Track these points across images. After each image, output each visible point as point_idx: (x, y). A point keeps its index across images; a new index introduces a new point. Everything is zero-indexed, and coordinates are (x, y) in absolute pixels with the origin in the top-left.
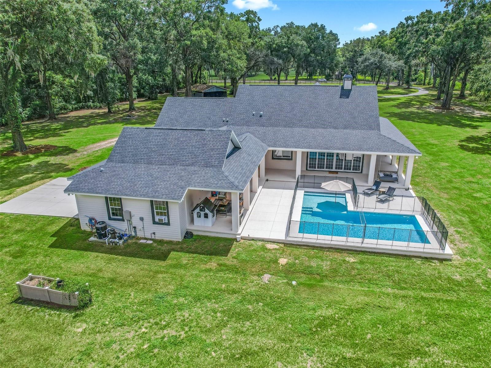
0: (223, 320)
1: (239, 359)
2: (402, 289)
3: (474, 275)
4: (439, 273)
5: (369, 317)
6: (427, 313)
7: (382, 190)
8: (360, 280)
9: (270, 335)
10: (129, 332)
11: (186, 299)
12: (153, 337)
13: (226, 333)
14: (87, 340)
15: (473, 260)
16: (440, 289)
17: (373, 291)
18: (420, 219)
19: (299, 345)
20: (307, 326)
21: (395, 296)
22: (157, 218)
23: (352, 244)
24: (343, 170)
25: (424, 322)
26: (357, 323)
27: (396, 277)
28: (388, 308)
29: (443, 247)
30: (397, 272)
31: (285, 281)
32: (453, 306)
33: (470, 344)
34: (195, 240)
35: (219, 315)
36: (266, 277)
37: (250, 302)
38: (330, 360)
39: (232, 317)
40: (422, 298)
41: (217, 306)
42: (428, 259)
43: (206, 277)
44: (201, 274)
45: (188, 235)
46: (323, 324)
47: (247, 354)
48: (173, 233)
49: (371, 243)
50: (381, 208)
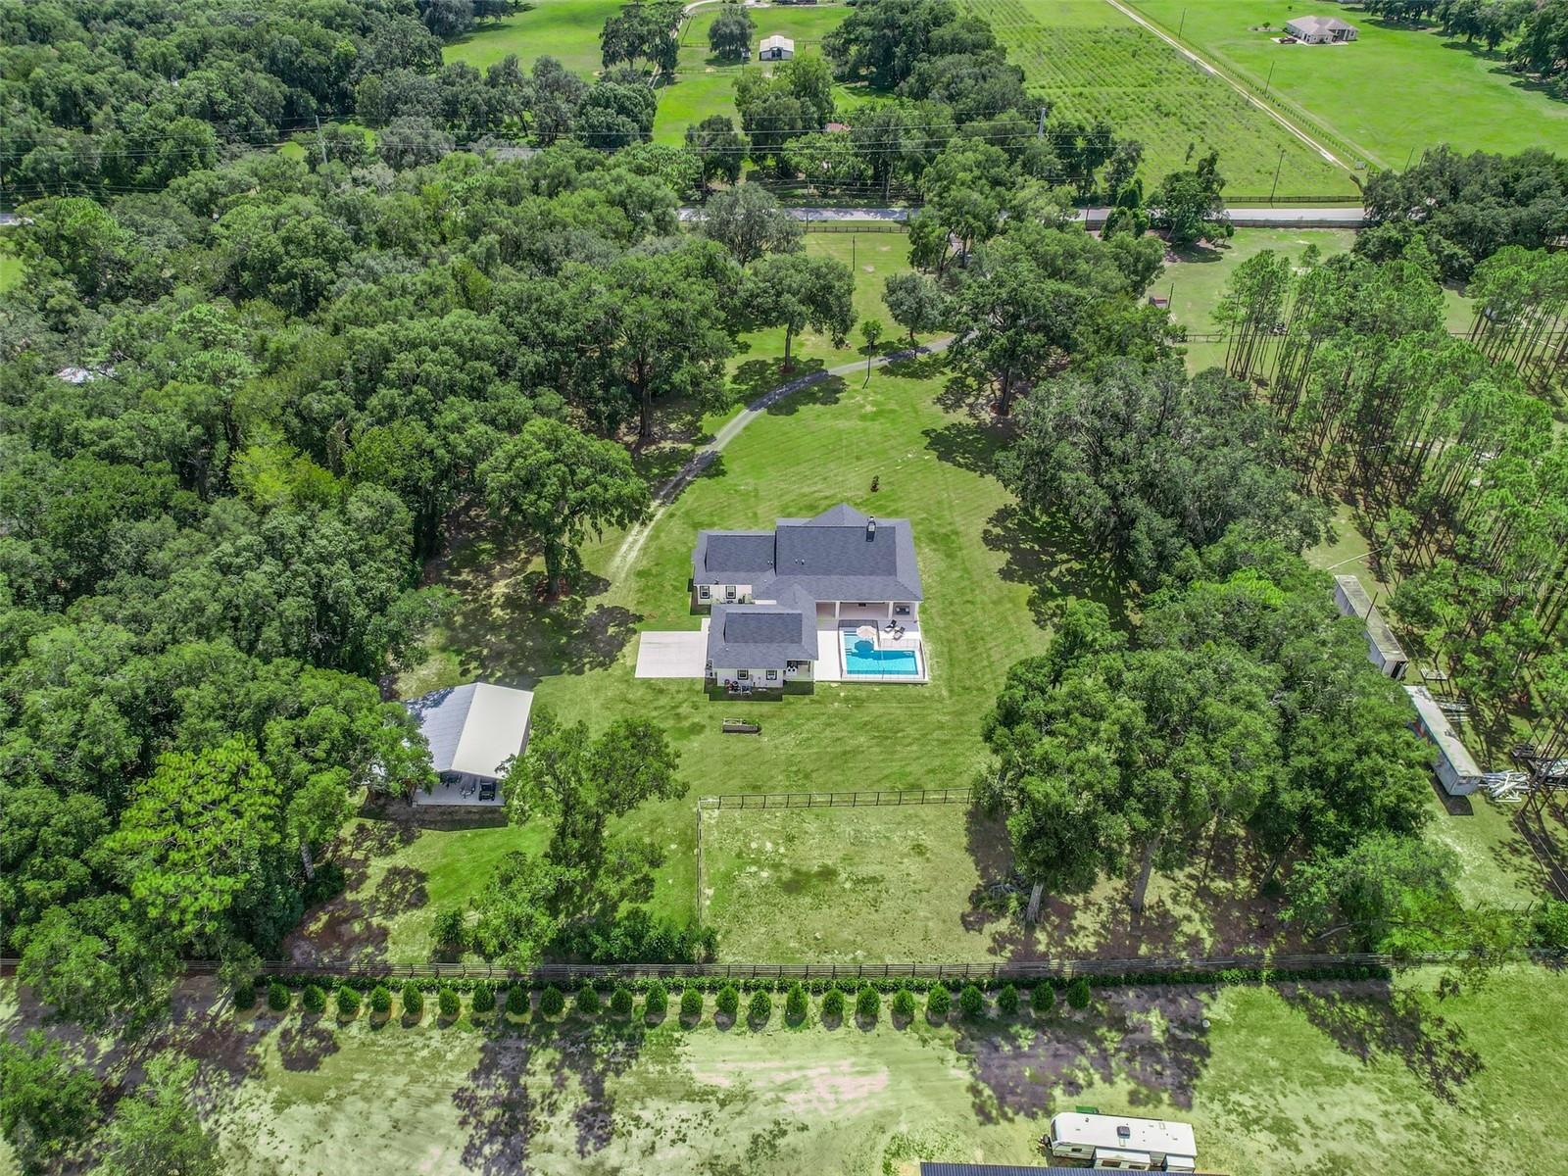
0: (824, 728)
1: (836, 741)
2: (900, 703)
3: (934, 692)
4: (919, 692)
6: (909, 714)
8: (881, 701)
9: (845, 731)
10: (787, 738)
11: (803, 720)
12: (798, 738)
13: (827, 733)
14: (773, 744)
15: (938, 682)
16: (918, 701)
17: (887, 706)
18: (917, 653)
19: (857, 733)
20: (859, 725)
21: (897, 708)
22: (769, 677)
24: (868, 608)
25: (907, 718)
26: (880, 722)
27: (898, 697)
28: (893, 714)
29: (925, 676)
30: (899, 694)
31: (845, 705)
32: (921, 709)
33: (922, 725)
34: (790, 685)
35: (821, 725)
36: (836, 704)
37: (832, 718)
38: (869, 737)
39: (827, 725)
40: (909, 707)
41: (819, 721)
42: (915, 684)
44: (803, 707)
45: (785, 682)
46: (866, 723)
47: (838, 739)
48: (778, 684)
49: (887, 678)
50: (896, 647)
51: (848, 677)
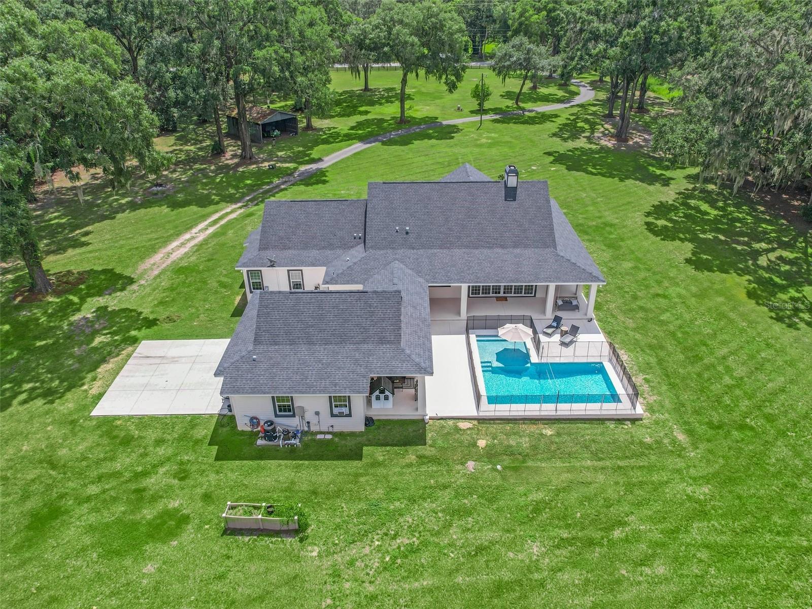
0: (446, 520)
1: (476, 555)
2: (600, 459)
3: (662, 434)
4: (632, 437)
5: (576, 495)
6: (624, 482)
7: (564, 328)
8: (560, 456)
9: (494, 528)
10: (364, 548)
11: (401, 503)
12: (389, 549)
13: (454, 533)
14: (327, 562)
15: (662, 417)
16: (635, 455)
17: (574, 466)
18: (609, 367)
19: (522, 533)
20: (524, 513)
21: (595, 469)
22: (336, 411)
23: (546, 413)
24: (513, 295)
25: (622, 493)
26: (566, 503)
27: (593, 447)
28: (591, 483)
29: (634, 406)
30: (594, 441)
31: (490, 467)
32: (645, 471)
33: (659, 508)
34: (379, 428)
35: (440, 515)
36: (471, 464)
37: (465, 497)
38: (551, 543)
39: (454, 515)
40: (619, 467)
41: (434, 505)
42: (620, 420)
43: (410, 473)
44: (404, 470)
45: (369, 421)
46: (538, 509)
47: (480, 549)
48: (356, 424)
49: (565, 409)
50: (566, 356)
51: (489, 410)
